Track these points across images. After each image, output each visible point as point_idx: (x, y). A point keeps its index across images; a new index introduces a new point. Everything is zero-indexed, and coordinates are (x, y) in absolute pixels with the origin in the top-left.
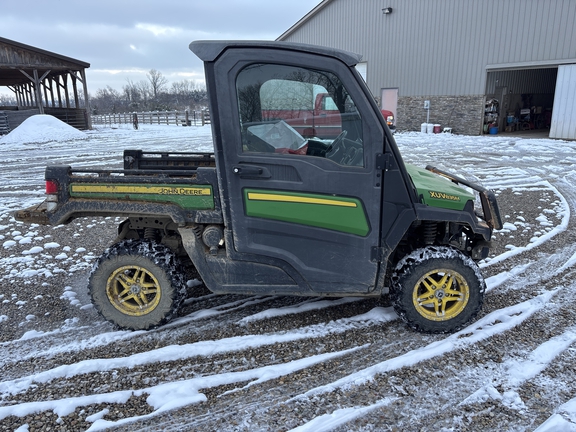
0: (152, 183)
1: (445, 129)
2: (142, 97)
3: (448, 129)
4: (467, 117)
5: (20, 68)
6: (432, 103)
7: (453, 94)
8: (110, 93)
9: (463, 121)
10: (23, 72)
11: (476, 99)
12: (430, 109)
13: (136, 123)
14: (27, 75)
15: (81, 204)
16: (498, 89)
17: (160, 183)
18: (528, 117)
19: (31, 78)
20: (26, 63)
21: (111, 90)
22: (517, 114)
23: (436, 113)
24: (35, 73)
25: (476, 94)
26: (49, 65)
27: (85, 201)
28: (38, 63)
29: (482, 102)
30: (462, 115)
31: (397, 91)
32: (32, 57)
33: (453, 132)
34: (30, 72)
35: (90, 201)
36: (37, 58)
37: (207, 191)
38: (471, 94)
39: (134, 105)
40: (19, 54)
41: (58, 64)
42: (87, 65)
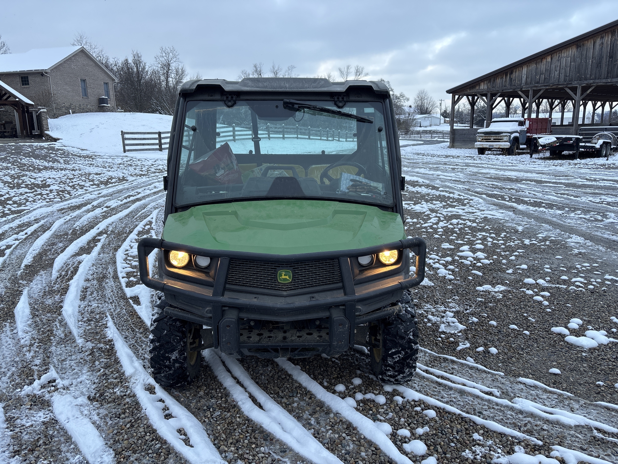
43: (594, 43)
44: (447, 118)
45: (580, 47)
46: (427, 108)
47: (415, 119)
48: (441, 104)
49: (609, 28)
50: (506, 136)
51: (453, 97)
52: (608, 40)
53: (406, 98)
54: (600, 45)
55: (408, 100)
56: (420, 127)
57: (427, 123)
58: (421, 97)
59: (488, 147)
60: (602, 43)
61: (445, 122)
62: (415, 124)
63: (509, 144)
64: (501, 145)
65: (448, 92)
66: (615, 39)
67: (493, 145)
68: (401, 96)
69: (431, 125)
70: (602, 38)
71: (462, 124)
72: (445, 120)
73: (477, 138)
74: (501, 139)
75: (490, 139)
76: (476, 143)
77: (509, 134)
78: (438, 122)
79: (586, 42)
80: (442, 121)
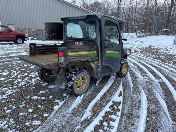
0: (86, 51)
1: (35, 39)
3: (36, 39)
4: (40, 35)
6: (28, 31)
7: (35, 28)
9: (40, 36)
11: (42, 30)
12: (28, 32)
15: (71, 59)
16: (47, 28)
17: (87, 51)
18: (54, 36)
22: (51, 35)
23: (30, 34)
25: (42, 29)
27: (72, 58)
29: (45, 31)
30: (39, 35)
31: (14, 26)
33: (37, 39)
35: (73, 57)
37: (96, 52)
38: (41, 29)
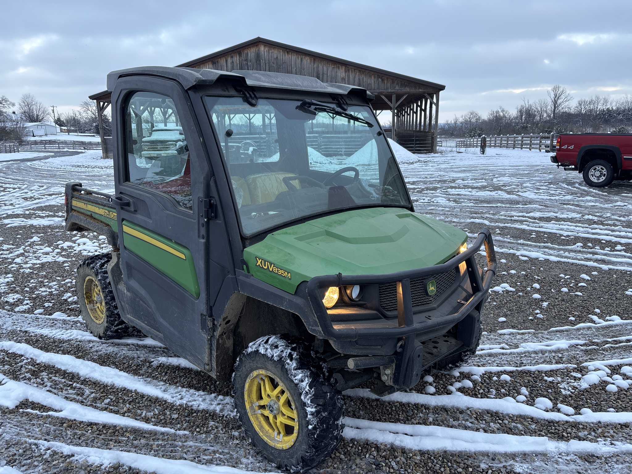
2: (538, 118)
5: (381, 93)
8: (501, 114)
10: (383, 97)
13: (483, 147)
14: (386, 100)
19: (389, 103)
20: (387, 89)
21: (503, 111)
24: (394, 98)
26: (407, 90)
28: (397, 89)
32: (393, 83)
34: (389, 97)
36: (398, 84)
39: (523, 127)
40: (383, 80)
41: (415, 88)
42: (442, 88)
43: (226, 61)
44: (63, 126)
45: (215, 63)
46: (37, 116)
47: (26, 127)
48: (53, 111)
49: (236, 49)
50: (172, 144)
51: (98, 104)
52: (236, 60)
53: (11, 103)
54: (231, 63)
55: (13, 105)
56: (34, 136)
57: (42, 132)
58: (27, 102)
59: (155, 155)
60: (233, 62)
61: (61, 131)
62: (27, 133)
63: (176, 152)
64: (169, 154)
65: (92, 98)
66: (242, 60)
67: (161, 154)
68: (3, 100)
69: (46, 135)
70: (232, 57)
71: (81, 133)
72: (61, 129)
73: (143, 147)
74: (167, 148)
75: (157, 148)
76: (142, 153)
77: (175, 143)
78: (53, 130)
79: (220, 60)
80: (59, 130)
